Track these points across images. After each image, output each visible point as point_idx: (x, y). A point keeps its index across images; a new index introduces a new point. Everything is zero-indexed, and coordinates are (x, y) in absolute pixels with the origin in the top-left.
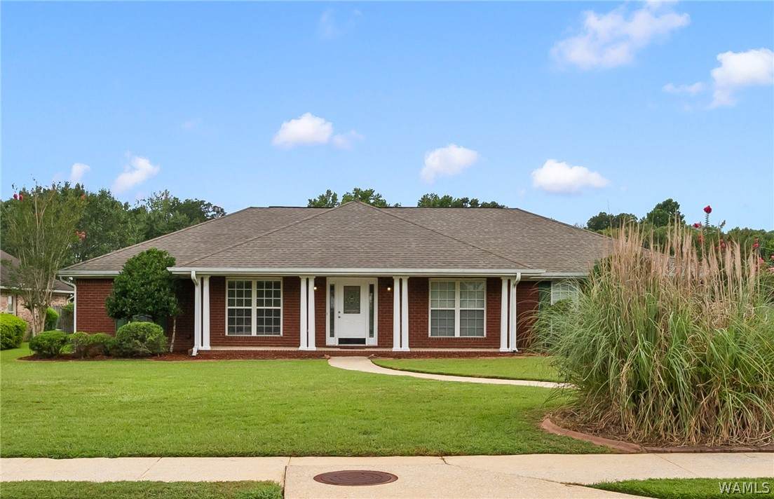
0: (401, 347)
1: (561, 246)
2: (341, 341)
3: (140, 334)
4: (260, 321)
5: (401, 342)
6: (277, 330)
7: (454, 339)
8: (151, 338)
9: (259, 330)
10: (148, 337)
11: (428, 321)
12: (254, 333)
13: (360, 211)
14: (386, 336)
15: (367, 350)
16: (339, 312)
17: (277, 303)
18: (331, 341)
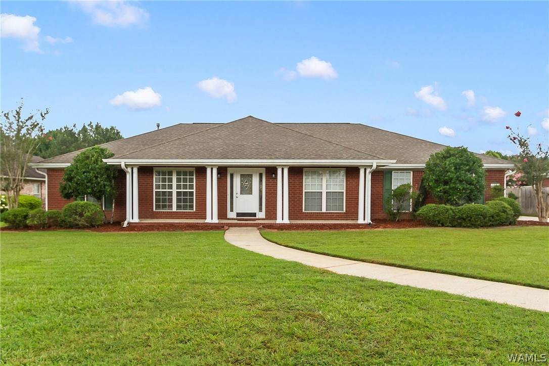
0: (283, 219)
1: (396, 147)
2: (238, 214)
3: (79, 210)
4: (178, 200)
5: (283, 217)
6: (191, 207)
7: (322, 213)
8: (89, 214)
9: (178, 207)
10: (85, 213)
11: (302, 200)
12: (174, 209)
13: (253, 122)
14: (271, 212)
15: (257, 222)
16: (237, 194)
17: (191, 187)
18: (231, 215)
